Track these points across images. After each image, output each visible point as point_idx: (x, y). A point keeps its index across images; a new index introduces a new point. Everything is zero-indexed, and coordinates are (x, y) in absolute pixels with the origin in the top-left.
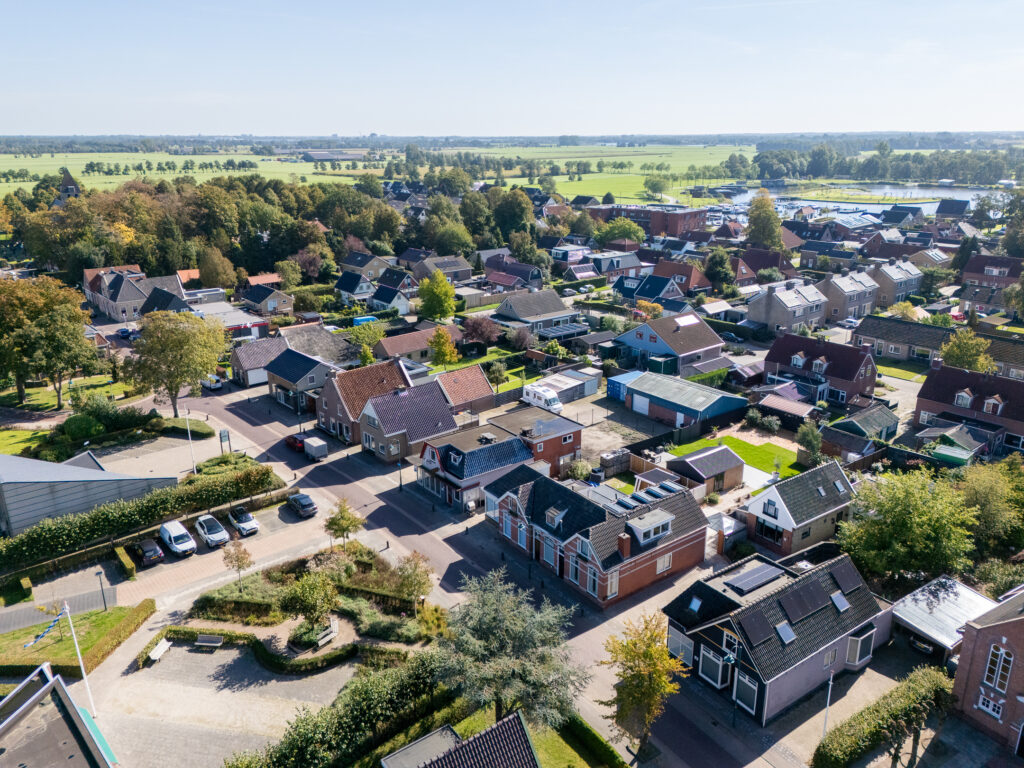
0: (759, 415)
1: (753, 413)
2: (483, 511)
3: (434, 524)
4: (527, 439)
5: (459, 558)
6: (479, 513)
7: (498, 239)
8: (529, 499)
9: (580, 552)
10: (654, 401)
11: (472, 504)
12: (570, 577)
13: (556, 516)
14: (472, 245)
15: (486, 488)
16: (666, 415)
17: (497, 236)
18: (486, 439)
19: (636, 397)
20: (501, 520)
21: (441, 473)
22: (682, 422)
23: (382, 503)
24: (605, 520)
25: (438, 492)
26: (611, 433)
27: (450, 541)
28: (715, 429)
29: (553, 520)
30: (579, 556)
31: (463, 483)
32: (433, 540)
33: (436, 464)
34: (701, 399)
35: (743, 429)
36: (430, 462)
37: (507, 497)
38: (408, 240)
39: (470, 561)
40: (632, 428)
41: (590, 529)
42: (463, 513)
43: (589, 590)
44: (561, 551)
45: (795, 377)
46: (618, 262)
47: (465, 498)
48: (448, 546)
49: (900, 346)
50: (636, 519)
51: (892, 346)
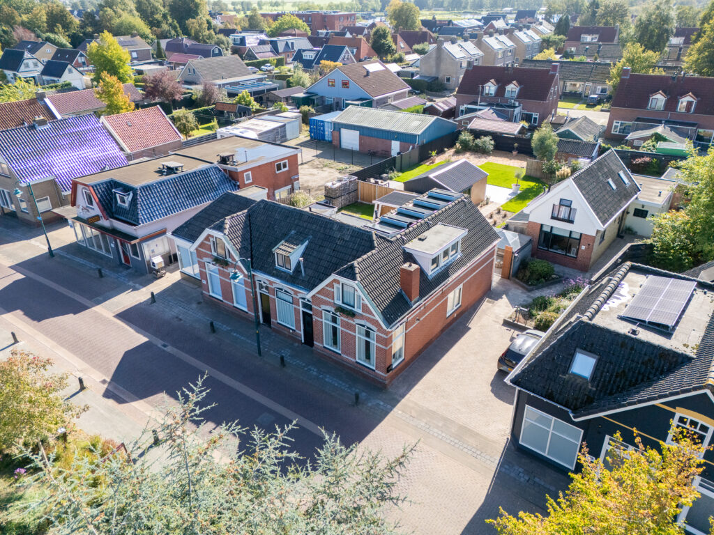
0: (471, 137)
1: (465, 136)
2: (177, 268)
3: (100, 296)
4: (229, 167)
5: (142, 339)
6: (171, 271)
7: (176, 32)
8: (243, 236)
9: (340, 303)
10: (365, 132)
11: (158, 261)
12: (324, 342)
13: (292, 254)
14: (151, 36)
15: (174, 233)
16: (378, 145)
17: (175, 28)
18: (169, 168)
19: (344, 131)
20: (203, 274)
21: (105, 223)
22: (399, 151)
23: (20, 276)
24: (372, 247)
25: (108, 250)
26: (325, 169)
27: (127, 316)
28: (434, 153)
29: (287, 260)
30: (340, 309)
31: (140, 231)
32: (99, 318)
33: (96, 210)
34: (416, 123)
35: (457, 153)
36: (86, 209)
37: (207, 238)
38: (84, 33)
39: (159, 343)
40: (347, 163)
41: (355, 263)
42: (148, 273)
43: (359, 358)
44: (305, 306)
45: (490, 105)
46: (292, 43)
47: (147, 253)
50: (416, 240)
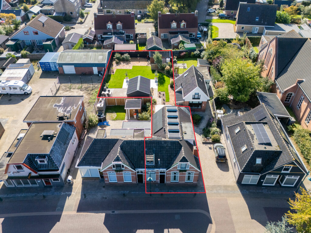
0: (120, 55)
5: (102, 215)
8: (126, 158)
9: (180, 169)
10: (77, 65)
12: (171, 181)
13: (154, 159)
15: (79, 165)
16: (87, 70)
19: (64, 66)
20: (106, 177)
22: (97, 71)
24: (181, 146)
27: (82, 209)
31: (60, 171)
33: (27, 171)
34: (100, 57)
35: (118, 63)
36: (17, 172)
39: (110, 212)
41: (184, 156)
42: (65, 185)
43: (186, 180)
44: (161, 173)
48: (85, 214)
49: (121, 11)
50: (184, 134)
51: (118, 11)
